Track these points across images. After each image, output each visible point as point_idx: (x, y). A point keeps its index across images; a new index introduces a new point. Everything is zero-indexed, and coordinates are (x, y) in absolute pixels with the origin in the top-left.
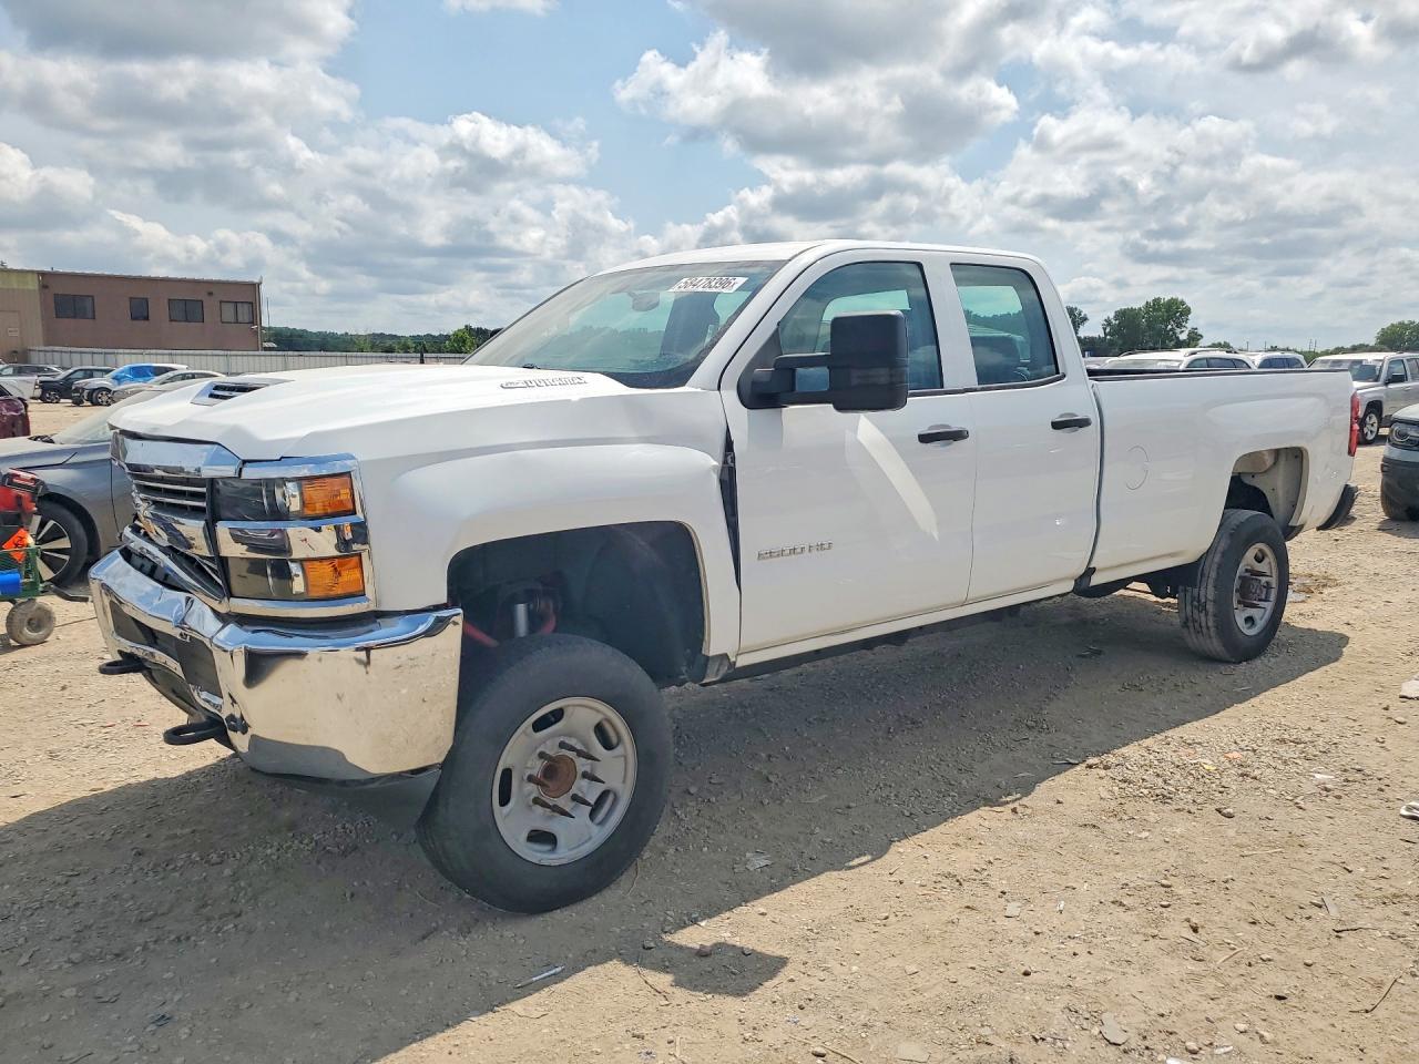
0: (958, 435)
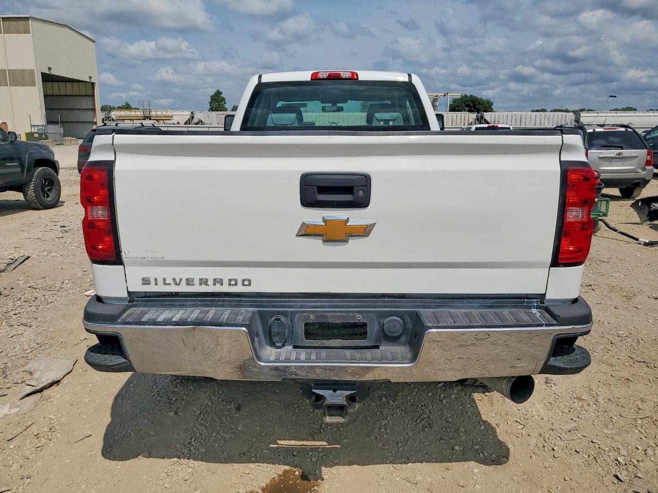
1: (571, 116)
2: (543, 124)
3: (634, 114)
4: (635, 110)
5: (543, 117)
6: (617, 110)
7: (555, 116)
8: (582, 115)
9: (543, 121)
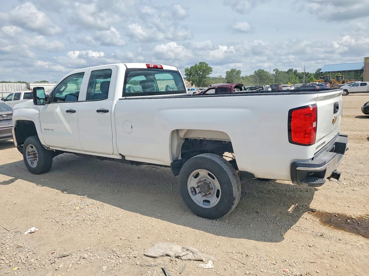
0: (74, 112)
1: (24, 85)
2: (8, 90)
3: (48, 85)
4: (48, 82)
5: (7, 86)
6: (38, 82)
7: (14, 85)
8: (30, 85)
9: (7, 88)
